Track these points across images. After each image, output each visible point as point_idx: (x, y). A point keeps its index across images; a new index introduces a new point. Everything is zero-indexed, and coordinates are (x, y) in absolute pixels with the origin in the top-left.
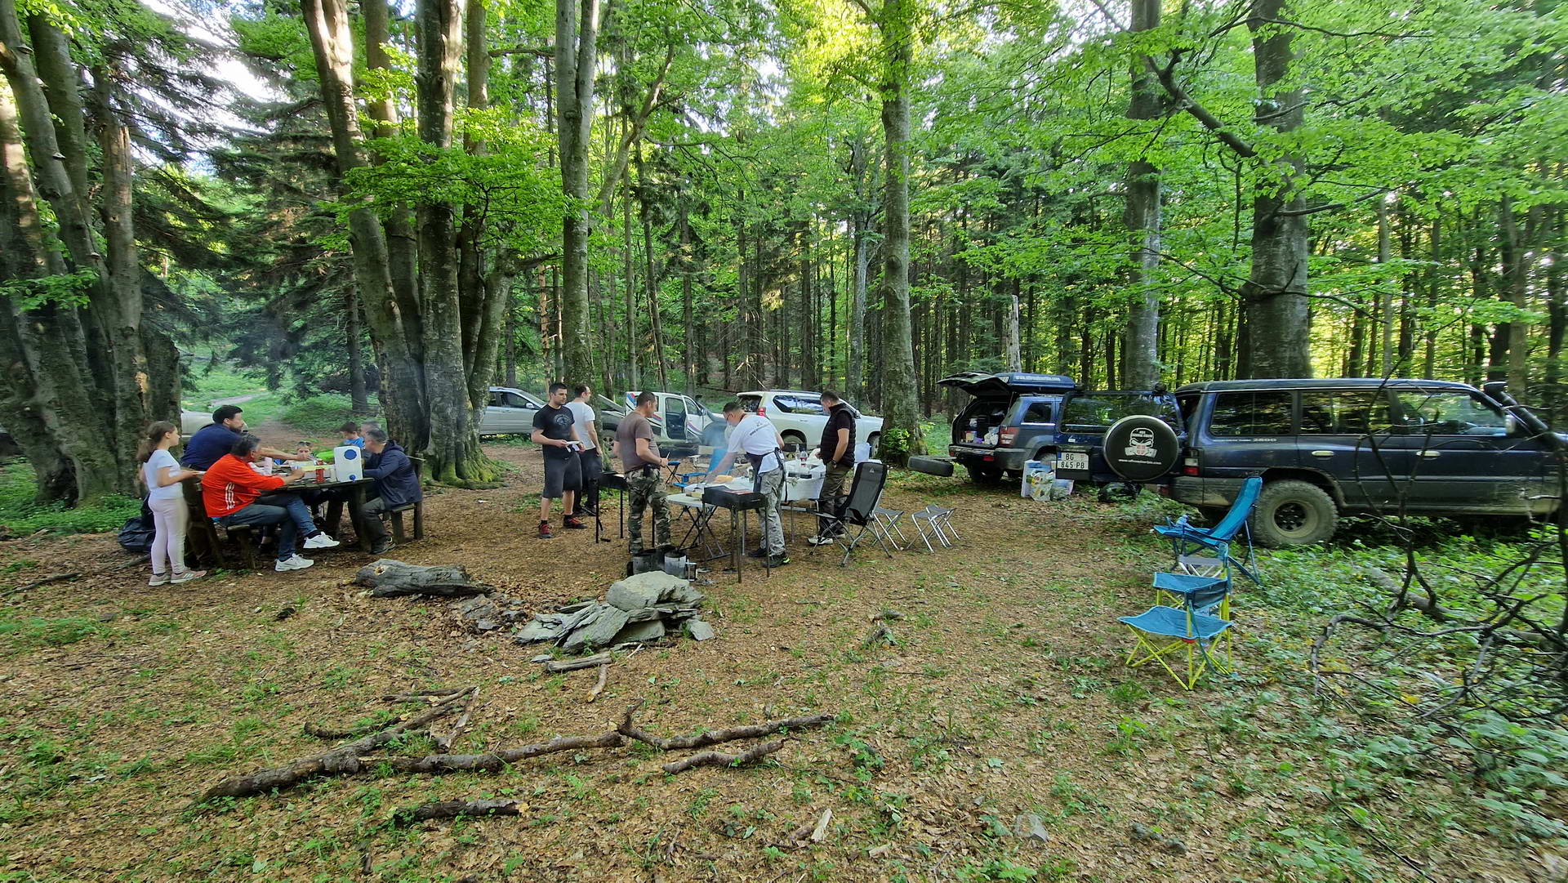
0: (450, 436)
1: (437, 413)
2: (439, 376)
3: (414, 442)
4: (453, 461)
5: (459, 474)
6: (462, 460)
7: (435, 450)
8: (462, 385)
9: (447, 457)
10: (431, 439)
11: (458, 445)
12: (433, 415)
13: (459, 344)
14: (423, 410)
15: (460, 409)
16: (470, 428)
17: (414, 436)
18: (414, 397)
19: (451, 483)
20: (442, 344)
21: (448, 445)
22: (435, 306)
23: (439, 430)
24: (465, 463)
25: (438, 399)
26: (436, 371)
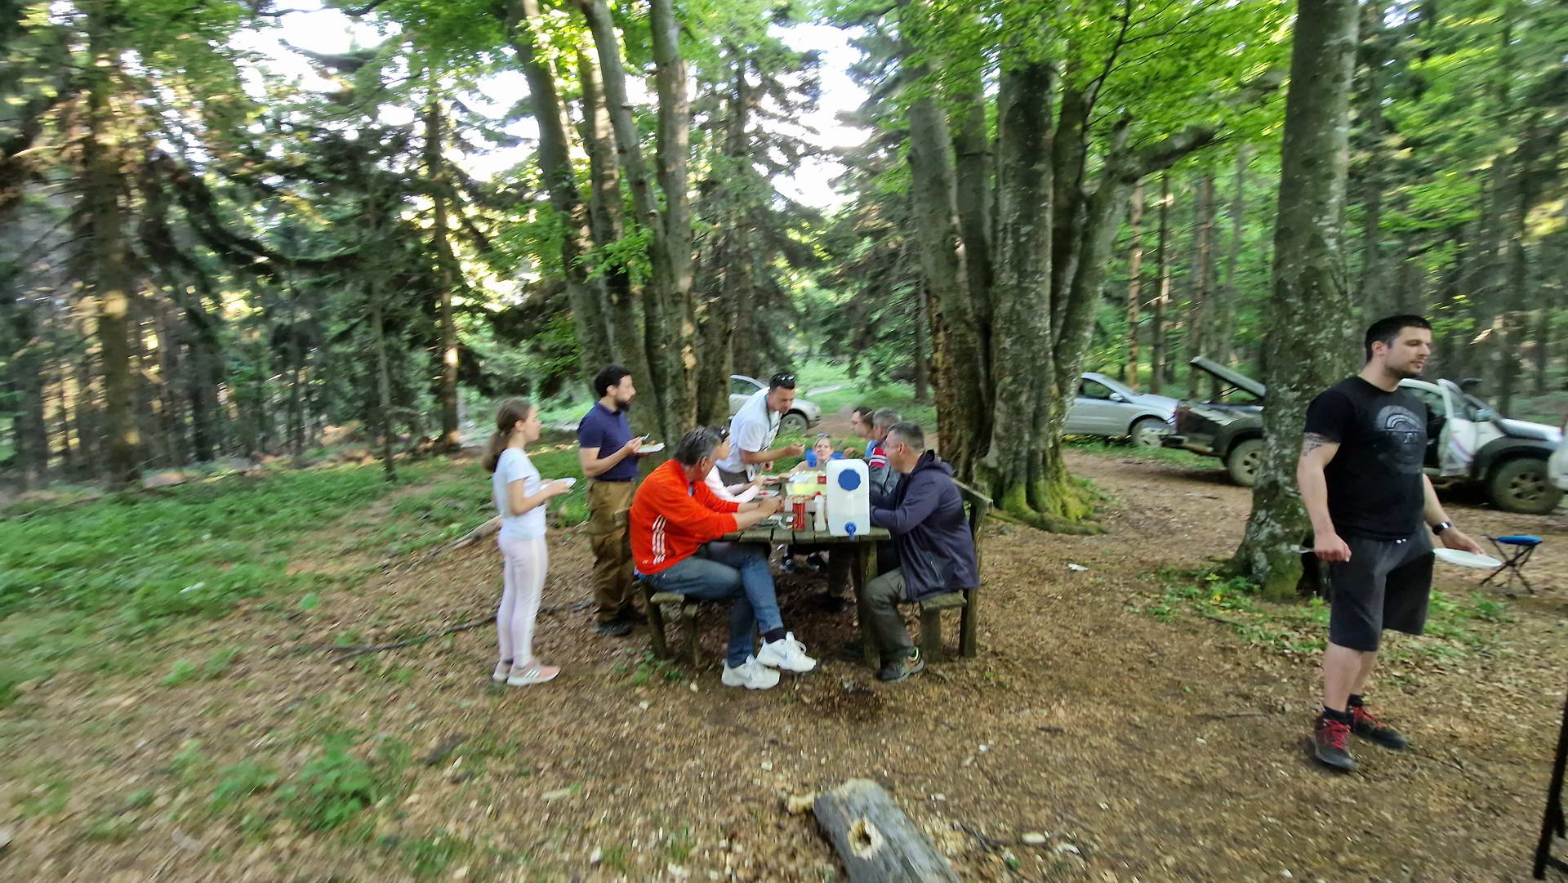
0: (1020, 438)
1: (1006, 401)
2: (1014, 343)
3: (970, 444)
4: (1023, 479)
5: (1032, 501)
6: (1037, 478)
7: (998, 459)
8: (1046, 357)
9: (1015, 473)
10: (993, 443)
11: (1032, 454)
12: (999, 404)
13: (1046, 291)
14: (984, 397)
15: (1039, 398)
16: (1052, 428)
17: (971, 435)
18: (974, 376)
19: (1019, 516)
20: (1021, 291)
21: (1017, 453)
22: (1016, 232)
23: (1007, 429)
24: (1042, 484)
25: (1008, 379)
26: (1008, 334)
